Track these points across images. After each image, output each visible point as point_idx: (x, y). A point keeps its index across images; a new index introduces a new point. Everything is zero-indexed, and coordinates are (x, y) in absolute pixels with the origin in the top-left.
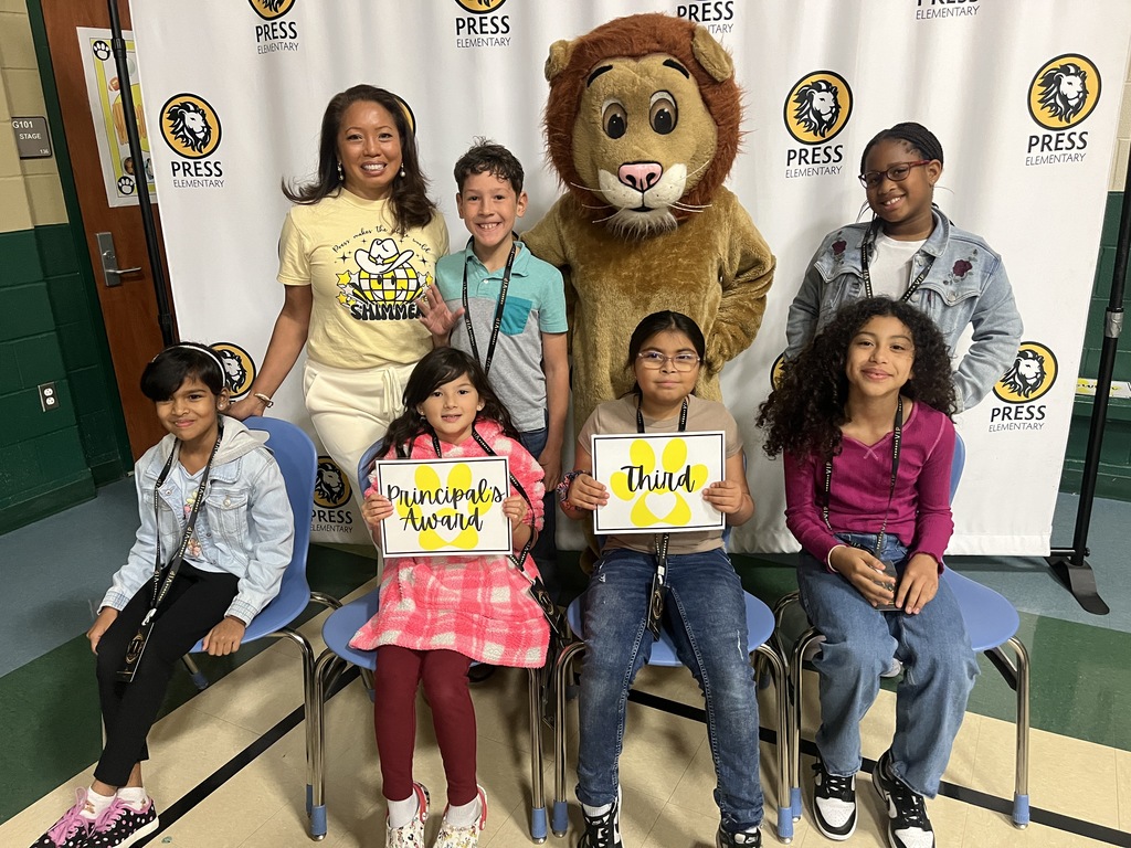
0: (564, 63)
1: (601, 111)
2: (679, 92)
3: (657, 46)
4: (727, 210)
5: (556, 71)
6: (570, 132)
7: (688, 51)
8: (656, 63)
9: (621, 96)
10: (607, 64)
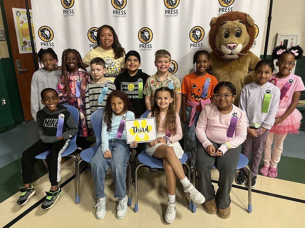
0: (215, 22)
1: (224, 32)
2: (242, 28)
3: (238, 18)
4: (250, 55)
5: (213, 24)
6: (215, 37)
7: (245, 19)
8: (237, 22)
9: (228, 29)
10: (225, 22)
